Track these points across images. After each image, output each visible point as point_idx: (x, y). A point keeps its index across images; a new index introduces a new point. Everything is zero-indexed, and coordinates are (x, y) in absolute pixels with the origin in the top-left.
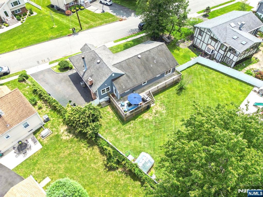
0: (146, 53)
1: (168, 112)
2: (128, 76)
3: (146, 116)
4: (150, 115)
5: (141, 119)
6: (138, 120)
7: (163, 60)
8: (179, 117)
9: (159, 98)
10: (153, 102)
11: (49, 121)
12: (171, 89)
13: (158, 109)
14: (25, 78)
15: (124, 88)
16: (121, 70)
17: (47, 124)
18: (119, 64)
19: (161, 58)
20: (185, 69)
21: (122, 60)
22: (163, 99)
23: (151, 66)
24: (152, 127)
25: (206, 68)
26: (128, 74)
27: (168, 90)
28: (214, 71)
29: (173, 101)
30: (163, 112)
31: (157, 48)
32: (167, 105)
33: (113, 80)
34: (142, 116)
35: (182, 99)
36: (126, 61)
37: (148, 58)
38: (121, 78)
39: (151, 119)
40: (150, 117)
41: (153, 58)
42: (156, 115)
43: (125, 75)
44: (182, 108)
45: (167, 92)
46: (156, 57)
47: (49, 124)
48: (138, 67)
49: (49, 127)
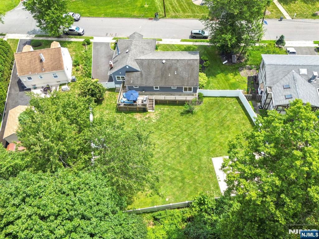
0: (173, 61)
1: (157, 123)
2: (141, 74)
3: (138, 116)
4: (142, 117)
5: (131, 116)
6: (130, 115)
7: (185, 75)
8: (161, 131)
9: (162, 109)
10: (153, 109)
11: (74, 82)
12: (181, 107)
13: (151, 116)
14: (86, 43)
15: (131, 82)
16: (139, 66)
17: (72, 83)
18: (142, 60)
19: (184, 73)
20: (216, 97)
21: (146, 59)
22: (165, 111)
23: (169, 75)
24: (133, 126)
25: (240, 106)
26: (143, 73)
27: (178, 106)
28: (245, 114)
29: (171, 117)
30: (153, 120)
31: (188, 61)
32: (162, 117)
33: (127, 72)
34: (134, 114)
35: (180, 120)
36: (150, 60)
37: (171, 67)
38: (135, 73)
39: (139, 120)
40: (140, 119)
41: (177, 69)
42: (145, 119)
43: (139, 72)
44: (172, 126)
45: (174, 108)
46: (180, 69)
47: (73, 84)
48: (156, 71)
49: (71, 86)
